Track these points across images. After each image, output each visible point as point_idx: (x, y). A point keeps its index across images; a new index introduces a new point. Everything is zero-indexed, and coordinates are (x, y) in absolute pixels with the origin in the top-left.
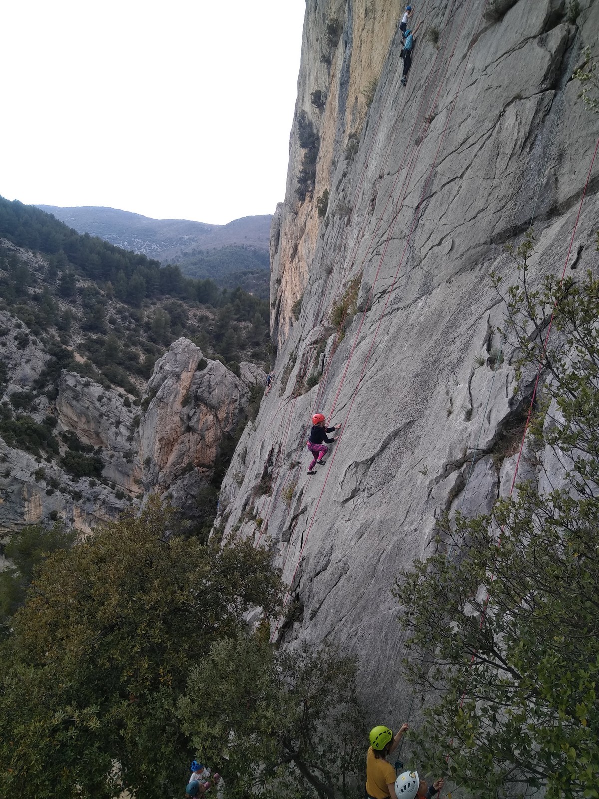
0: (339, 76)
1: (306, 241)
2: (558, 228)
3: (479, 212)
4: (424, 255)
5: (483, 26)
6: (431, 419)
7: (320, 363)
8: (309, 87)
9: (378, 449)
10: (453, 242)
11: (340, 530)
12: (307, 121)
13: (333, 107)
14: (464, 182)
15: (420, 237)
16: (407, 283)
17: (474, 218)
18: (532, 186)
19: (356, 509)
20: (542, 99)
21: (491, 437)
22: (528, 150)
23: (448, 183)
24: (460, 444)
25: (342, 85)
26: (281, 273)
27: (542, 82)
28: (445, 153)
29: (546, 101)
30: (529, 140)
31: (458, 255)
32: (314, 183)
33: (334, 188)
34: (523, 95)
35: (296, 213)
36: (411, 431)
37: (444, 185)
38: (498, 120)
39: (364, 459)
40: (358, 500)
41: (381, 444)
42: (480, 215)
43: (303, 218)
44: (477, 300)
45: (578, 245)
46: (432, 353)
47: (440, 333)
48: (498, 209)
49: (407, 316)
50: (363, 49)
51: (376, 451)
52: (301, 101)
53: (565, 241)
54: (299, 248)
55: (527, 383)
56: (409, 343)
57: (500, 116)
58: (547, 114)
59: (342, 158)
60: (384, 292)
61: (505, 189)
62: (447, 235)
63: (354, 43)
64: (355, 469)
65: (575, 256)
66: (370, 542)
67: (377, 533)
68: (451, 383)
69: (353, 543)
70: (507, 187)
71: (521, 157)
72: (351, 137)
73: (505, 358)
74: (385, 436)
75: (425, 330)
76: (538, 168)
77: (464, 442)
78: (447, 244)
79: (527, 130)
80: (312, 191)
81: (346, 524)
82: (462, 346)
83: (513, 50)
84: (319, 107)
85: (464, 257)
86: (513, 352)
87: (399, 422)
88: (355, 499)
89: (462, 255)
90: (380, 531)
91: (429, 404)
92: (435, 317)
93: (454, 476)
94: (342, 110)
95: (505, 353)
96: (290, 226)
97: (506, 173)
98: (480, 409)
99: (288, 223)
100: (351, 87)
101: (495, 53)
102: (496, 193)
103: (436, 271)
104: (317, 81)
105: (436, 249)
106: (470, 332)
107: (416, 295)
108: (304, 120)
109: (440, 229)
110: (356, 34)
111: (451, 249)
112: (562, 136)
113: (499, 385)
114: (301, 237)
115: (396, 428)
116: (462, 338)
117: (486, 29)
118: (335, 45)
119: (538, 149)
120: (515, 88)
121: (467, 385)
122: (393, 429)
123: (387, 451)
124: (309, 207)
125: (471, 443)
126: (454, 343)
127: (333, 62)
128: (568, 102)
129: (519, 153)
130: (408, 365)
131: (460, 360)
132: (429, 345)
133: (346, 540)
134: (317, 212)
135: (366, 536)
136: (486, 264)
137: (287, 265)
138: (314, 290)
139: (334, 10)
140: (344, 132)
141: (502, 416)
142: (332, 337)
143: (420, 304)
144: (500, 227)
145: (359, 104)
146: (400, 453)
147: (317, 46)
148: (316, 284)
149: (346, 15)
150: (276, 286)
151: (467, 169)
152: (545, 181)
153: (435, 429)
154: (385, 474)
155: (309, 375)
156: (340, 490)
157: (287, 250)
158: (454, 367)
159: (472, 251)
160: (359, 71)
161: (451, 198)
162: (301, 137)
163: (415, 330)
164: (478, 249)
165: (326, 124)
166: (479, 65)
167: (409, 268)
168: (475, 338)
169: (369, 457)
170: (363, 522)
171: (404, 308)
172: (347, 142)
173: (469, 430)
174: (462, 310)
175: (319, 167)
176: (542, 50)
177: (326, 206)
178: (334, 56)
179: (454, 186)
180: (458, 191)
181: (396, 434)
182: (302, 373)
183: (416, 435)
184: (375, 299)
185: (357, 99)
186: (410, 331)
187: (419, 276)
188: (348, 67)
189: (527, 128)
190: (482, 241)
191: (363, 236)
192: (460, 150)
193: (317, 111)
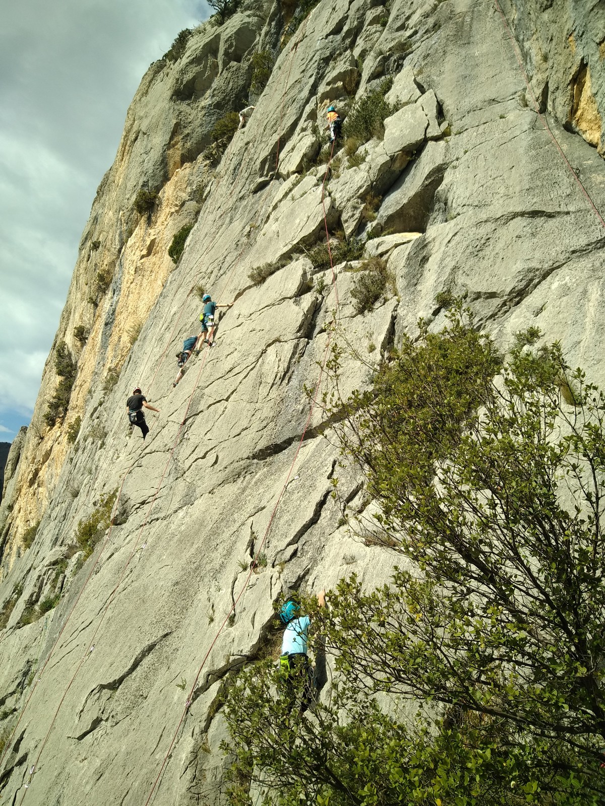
0: (104, 317)
1: (49, 466)
2: (314, 447)
3: (244, 430)
4: (188, 467)
5: (248, 285)
6: (191, 629)
7: (59, 585)
8: (73, 322)
9: (129, 667)
10: (217, 456)
11: (72, 774)
12: (66, 352)
13: (95, 343)
14: (230, 404)
15: (185, 450)
16: (168, 494)
17: (238, 435)
18: (290, 411)
19: (96, 743)
20: (298, 344)
21: (255, 641)
22: (287, 382)
23: (214, 404)
24: (222, 650)
25: (106, 324)
26: (14, 498)
27: (298, 331)
28: (212, 379)
29: (301, 346)
30: (287, 375)
31: (222, 468)
32: (66, 410)
33: (88, 415)
34: (282, 338)
35: (42, 438)
36: (168, 643)
37: (210, 405)
38: (261, 356)
39: (111, 680)
40: (98, 732)
41: (132, 661)
42: (243, 433)
43: (50, 443)
44: (239, 509)
45: (332, 460)
46: (194, 561)
47: (201, 541)
48: (260, 428)
49: (167, 526)
50: (130, 298)
51: (126, 669)
52: (63, 333)
53: (320, 457)
54: (40, 474)
55: (291, 584)
56: (168, 551)
57: (262, 353)
58: (302, 356)
59: (100, 387)
60: (143, 503)
61: (267, 411)
62: (212, 449)
63: (122, 292)
64: (98, 695)
65: (331, 469)
66: (111, 782)
67: (122, 769)
68: (213, 589)
69: (88, 787)
70: (269, 410)
71: (281, 387)
72: (110, 370)
73: (268, 561)
74: (138, 651)
75: (185, 539)
76: (295, 397)
77: (227, 648)
78: (211, 458)
79: (286, 366)
80: (63, 417)
81: (82, 765)
82: (225, 552)
83: (273, 305)
84: (81, 340)
85: (227, 470)
86: (276, 555)
87: (155, 634)
88: (95, 731)
89: (226, 468)
90: (124, 766)
91: (189, 613)
92: (197, 526)
93: (215, 687)
94: (104, 346)
95: (268, 556)
96: (34, 450)
97: (268, 399)
98: (244, 614)
99: (31, 447)
100: (115, 327)
101: (259, 305)
102: (258, 415)
103: (199, 483)
104: (81, 318)
105: (200, 461)
106: (233, 538)
107: (177, 506)
108: (63, 351)
109: (205, 443)
110: (124, 286)
111: (216, 462)
112: (315, 374)
113: (264, 587)
114: (44, 462)
115: (151, 642)
116: (225, 544)
117: (250, 287)
118: (104, 292)
119: (294, 382)
120: (276, 332)
121: (230, 590)
122: (147, 643)
123: (138, 668)
124: (58, 433)
125: (234, 649)
126: (217, 550)
127: (100, 304)
128: (319, 348)
129: (279, 383)
130: (167, 574)
131: (222, 566)
132: (190, 553)
133: (80, 784)
134: (66, 437)
135: (106, 775)
136: (248, 477)
137: (23, 491)
138: (54, 515)
139: (105, 263)
140: (104, 365)
141: (267, 618)
142: (76, 555)
143: (181, 513)
144: (262, 445)
145: (121, 343)
146: (154, 669)
147: (86, 289)
148: (57, 509)
149: (117, 268)
150: (7, 513)
151: (232, 393)
152: (301, 408)
153: (195, 639)
154: (135, 696)
155: (42, 599)
156: (76, 722)
157: (26, 475)
158: (217, 573)
159: (236, 465)
160: (124, 315)
161: (217, 417)
162: (58, 365)
163: (176, 538)
164: (241, 463)
165: (86, 356)
166: (245, 312)
167: (171, 479)
168: (238, 544)
169: (117, 678)
170: (104, 758)
171: (164, 518)
172: (105, 374)
173: (232, 635)
174: (225, 518)
175: (73, 395)
176: (297, 307)
177: (77, 432)
178: (101, 299)
179: (220, 407)
180: (224, 411)
181: (151, 648)
182: (34, 598)
183: (174, 647)
184: (133, 509)
185: (120, 337)
186: (170, 540)
187: (181, 486)
188: (114, 311)
189: (286, 364)
190: (245, 456)
191: (118, 457)
192: (226, 377)
193: (79, 344)
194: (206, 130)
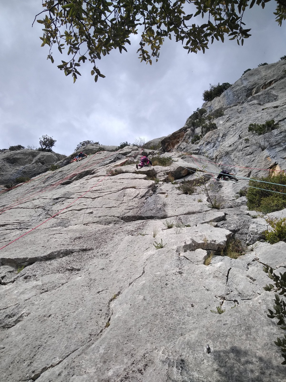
10: (92, 211)
14: (96, 200)
17: (109, 208)
20: (149, 191)
27: (148, 187)
30: (144, 197)
31: (97, 216)
34: (136, 187)
42: (114, 208)
48: (128, 209)
58: (151, 195)
61: (132, 204)
62: (87, 208)
78: (87, 211)
79: (144, 194)
85: (101, 218)
97: (133, 200)
102: (125, 204)
103: (74, 219)
105: (76, 211)
109: (80, 206)
119: (150, 200)
120: (132, 185)
129: (140, 197)
144: (129, 214)
151: (99, 197)
159: (108, 217)
164: (113, 218)
181: (68, 252)
190: (117, 216)
192: (93, 192)
194: (12, 178)
